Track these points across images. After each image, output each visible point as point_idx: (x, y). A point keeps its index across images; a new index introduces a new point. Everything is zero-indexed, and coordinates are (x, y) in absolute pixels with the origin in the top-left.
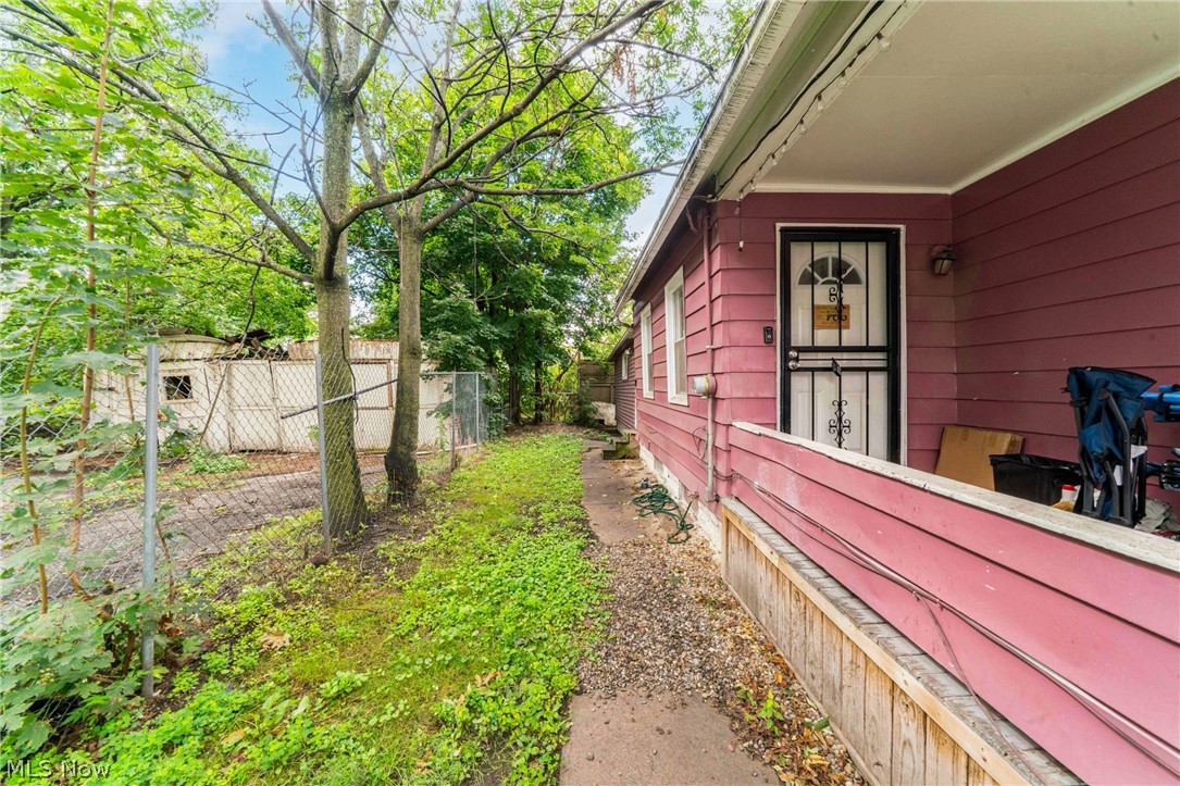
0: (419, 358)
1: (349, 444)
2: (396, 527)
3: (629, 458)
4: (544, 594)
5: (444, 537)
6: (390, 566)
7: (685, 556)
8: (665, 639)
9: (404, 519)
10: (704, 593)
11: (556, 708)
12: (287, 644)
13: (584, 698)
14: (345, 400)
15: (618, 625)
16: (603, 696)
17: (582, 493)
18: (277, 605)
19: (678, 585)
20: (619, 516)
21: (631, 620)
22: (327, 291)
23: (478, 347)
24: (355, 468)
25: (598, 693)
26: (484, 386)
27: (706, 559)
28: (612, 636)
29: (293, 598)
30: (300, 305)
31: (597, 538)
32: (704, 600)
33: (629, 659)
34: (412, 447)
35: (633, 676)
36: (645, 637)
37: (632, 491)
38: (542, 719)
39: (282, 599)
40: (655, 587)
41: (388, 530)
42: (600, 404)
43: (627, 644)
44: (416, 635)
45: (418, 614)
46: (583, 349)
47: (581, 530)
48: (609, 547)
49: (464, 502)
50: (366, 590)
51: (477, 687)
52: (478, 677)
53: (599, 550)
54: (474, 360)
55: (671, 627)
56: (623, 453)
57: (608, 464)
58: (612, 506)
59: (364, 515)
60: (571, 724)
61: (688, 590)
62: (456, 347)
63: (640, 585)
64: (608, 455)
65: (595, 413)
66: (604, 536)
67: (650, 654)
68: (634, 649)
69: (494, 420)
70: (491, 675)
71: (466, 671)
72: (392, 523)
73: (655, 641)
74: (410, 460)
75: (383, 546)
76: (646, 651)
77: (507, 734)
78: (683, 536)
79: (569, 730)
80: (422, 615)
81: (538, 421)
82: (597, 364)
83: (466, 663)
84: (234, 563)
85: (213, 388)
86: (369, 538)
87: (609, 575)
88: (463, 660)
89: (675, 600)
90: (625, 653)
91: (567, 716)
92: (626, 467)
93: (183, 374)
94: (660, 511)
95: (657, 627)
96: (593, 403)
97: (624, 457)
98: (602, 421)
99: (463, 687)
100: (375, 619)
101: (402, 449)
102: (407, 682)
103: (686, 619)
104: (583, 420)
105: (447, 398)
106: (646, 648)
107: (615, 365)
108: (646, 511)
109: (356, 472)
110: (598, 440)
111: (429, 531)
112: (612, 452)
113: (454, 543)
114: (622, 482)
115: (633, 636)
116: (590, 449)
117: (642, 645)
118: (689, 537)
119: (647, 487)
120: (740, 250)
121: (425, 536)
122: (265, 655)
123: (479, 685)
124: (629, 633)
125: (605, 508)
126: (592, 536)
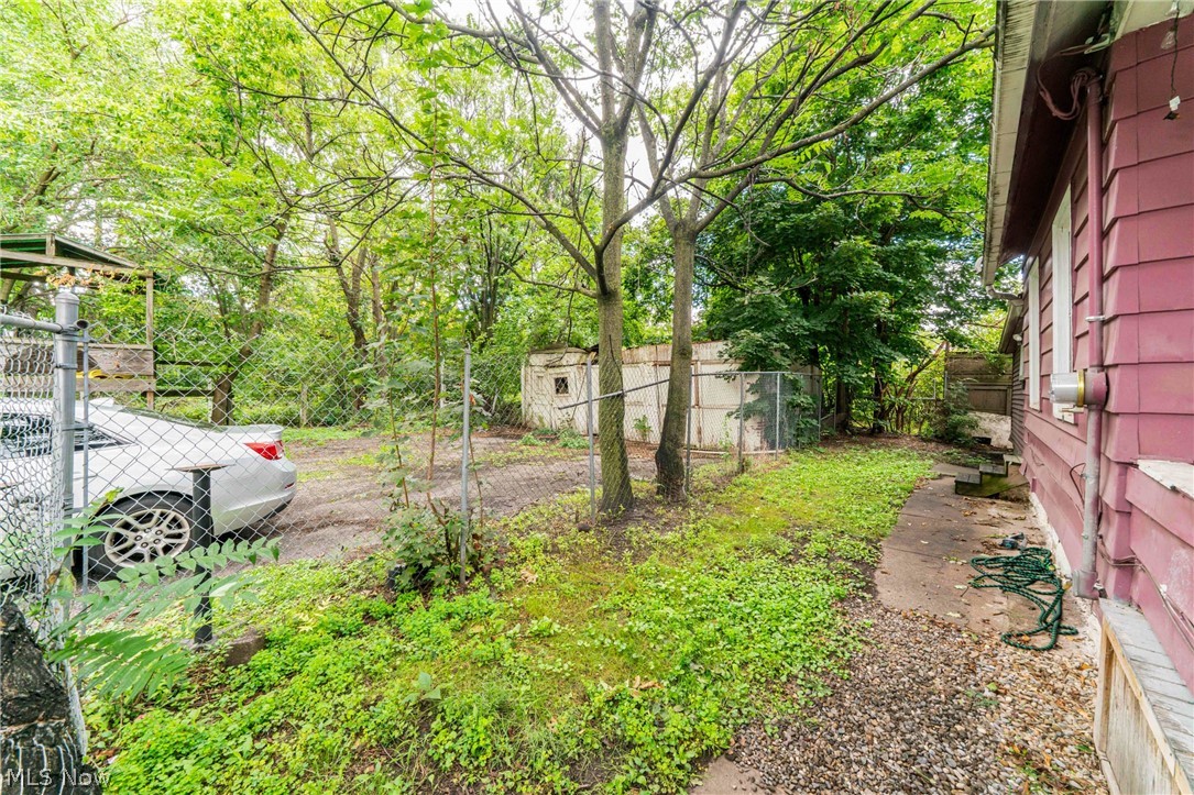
0: (689, 358)
1: (618, 435)
2: (651, 516)
3: (1006, 499)
4: (754, 631)
5: (686, 537)
6: (631, 548)
7: (1026, 672)
8: (899, 770)
9: (659, 510)
10: (1032, 746)
11: (691, 754)
12: (534, 582)
13: (732, 766)
14: (613, 397)
15: (834, 711)
16: (757, 781)
17: (889, 532)
18: (545, 551)
19: (982, 710)
20: (931, 576)
21: (858, 717)
22: (605, 304)
23: (782, 344)
24: (622, 456)
25: (753, 773)
26: (788, 387)
27: (1075, 696)
28: (814, 720)
29: (556, 550)
30: (635, 318)
31: (875, 593)
32: (1024, 757)
33: (822, 762)
34: (678, 445)
35: (815, 785)
36: (865, 749)
37: (979, 547)
38: (669, 755)
39: (549, 548)
40: (931, 693)
41: (644, 517)
42: (984, 415)
43: (832, 743)
44: (615, 615)
45: (626, 597)
46: (952, 338)
47: (856, 577)
48: (886, 611)
49: (729, 508)
50: (603, 562)
51: (632, 687)
52: (638, 678)
53: (867, 610)
54: (778, 357)
55: (923, 761)
56: (995, 489)
57: (962, 502)
58: (927, 557)
59: (627, 499)
60: (700, 783)
61: (1000, 725)
62: (757, 346)
63: (905, 679)
64: (962, 488)
65: (973, 427)
66: (886, 595)
67: (860, 775)
68: (837, 753)
69: (803, 426)
70: (650, 684)
71: (632, 666)
72: (648, 511)
73: (879, 762)
74: (676, 456)
75: (633, 529)
76: (855, 767)
77: (630, 746)
78: (1043, 640)
79: (694, 787)
80: (629, 600)
81: (876, 432)
82: (981, 357)
83: (636, 660)
84: (542, 514)
85: (579, 386)
86: (626, 519)
87: (860, 646)
88: (634, 656)
89: (959, 727)
90: (820, 750)
91: (702, 772)
92: (993, 511)
93: (562, 376)
94: (1017, 589)
95: (896, 748)
96: (971, 414)
97: (996, 496)
98: (987, 441)
99: (622, 680)
100: (595, 587)
101: (669, 444)
102: (583, 650)
103: (963, 765)
104: (949, 436)
105: (750, 398)
106: (859, 763)
107: (1014, 358)
108: (988, 582)
109: (624, 460)
110: (964, 465)
111: (678, 527)
112: (973, 486)
113: (694, 545)
114: (969, 531)
115: (846, 738)
116: (941, 477)
117: (853, 756)
118: (1054, 646)
119: (1014, 547)
120: (1171, 116)
121: (672, 530)
122: (519, 584)
123: (636, 686)
124: (842, 730)
125: (916, 559)
126: (870, 588)
